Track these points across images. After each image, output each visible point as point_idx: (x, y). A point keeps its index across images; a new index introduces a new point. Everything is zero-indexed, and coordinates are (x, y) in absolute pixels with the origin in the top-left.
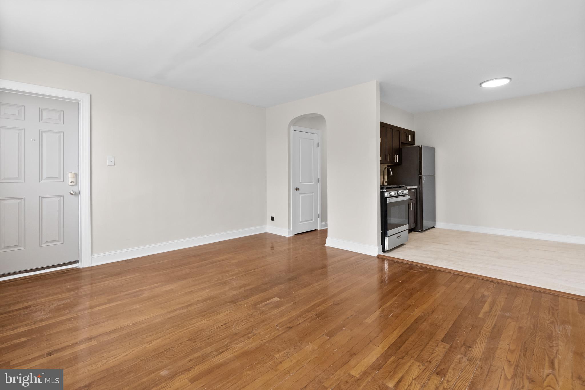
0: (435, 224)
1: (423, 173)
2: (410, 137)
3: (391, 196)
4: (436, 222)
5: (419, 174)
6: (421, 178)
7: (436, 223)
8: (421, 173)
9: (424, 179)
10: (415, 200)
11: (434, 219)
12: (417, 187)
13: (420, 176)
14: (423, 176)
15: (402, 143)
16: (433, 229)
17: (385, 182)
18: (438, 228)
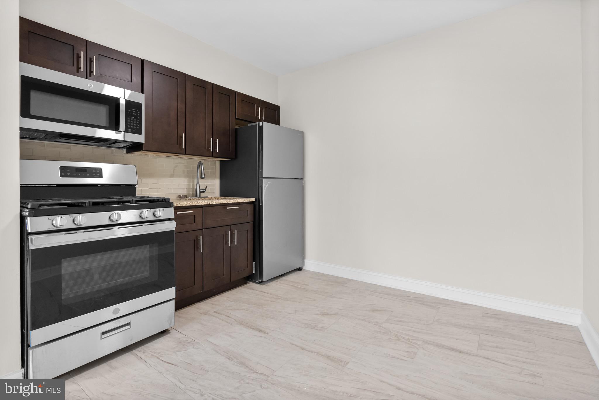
2: (262, 112)
3: (55, 228)
4: (305, 259)
5: (258, 175)
7: (305, 261)
8: (261, 173)
9: (267, 186)
10: (247, 226)
11: (302, 254)
12: (252, 200)
13: (260, 180)
14: (264, 180)
15: (237, 119)
16: (297, 271)
17: (200, 190)
18: (307, 271)
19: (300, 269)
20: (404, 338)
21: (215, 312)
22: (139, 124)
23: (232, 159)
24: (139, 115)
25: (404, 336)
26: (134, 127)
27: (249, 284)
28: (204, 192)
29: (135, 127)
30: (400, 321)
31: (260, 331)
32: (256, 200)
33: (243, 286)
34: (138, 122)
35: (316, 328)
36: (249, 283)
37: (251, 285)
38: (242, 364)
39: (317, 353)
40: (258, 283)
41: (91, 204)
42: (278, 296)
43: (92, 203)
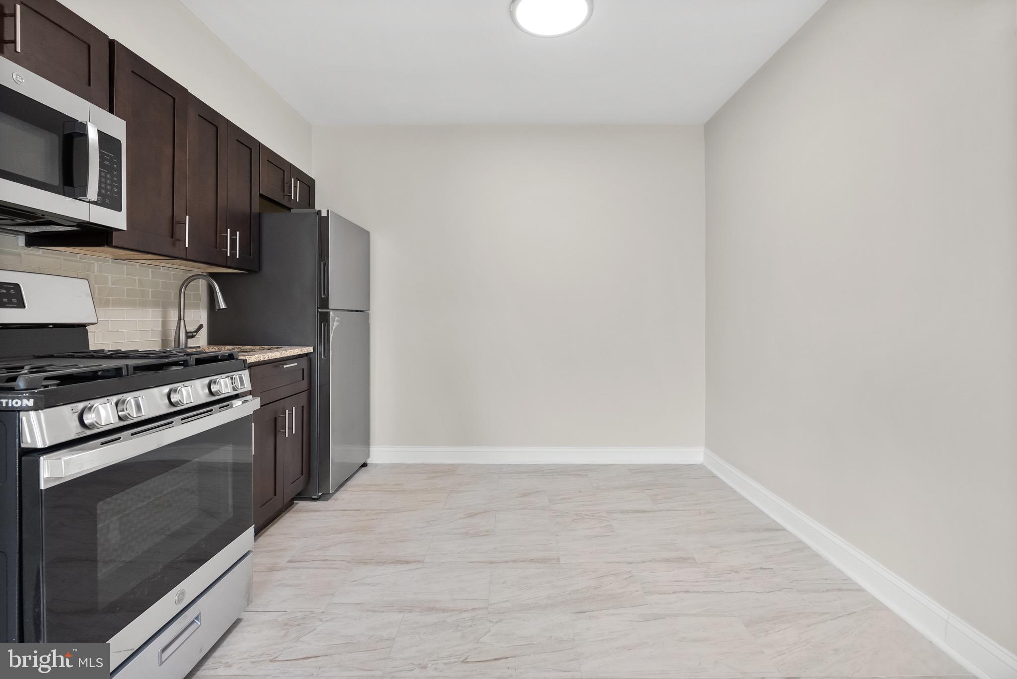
0: (368, 455)
1: (334, 302)
2: (295, 187)
3: (89, 433)
4: (371, 447)
5: (317, 304)
6: (324, 319)
7: (371, 449)
8: (324, 302)
9: (336, 324)
10: (303, 399)
11: (365, 440)
12: (310, 349)
13: (321, 313)
14: (331, 314)
15: (261, 196)
16: (364, 469)
17: (187, 333)
18: (377, 465)
19: (364, 465)
20: (586, 515)
21: (289, 562)
22: (116, 187)
23: (251, 272)
24: (115, 166)
25: (586, 513)
26: (106, 192)
27: (298, 505)
28: (192, 337)
29: (109, 193)
30: (565, 499)
31: (407, 562)
32: (314, 349)
33: (292, 511)
34: (115, 182)
35: (481, 534)
36: (297, 503)
37: (301, 504)
38: (431, 610)
39: (514, 561)
40: (314, 500)
41: (131, 370)
42: (375, 510)
43: (132, 368)
